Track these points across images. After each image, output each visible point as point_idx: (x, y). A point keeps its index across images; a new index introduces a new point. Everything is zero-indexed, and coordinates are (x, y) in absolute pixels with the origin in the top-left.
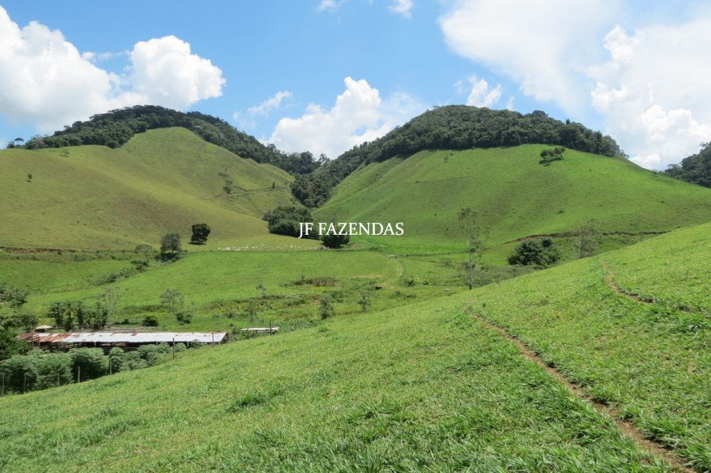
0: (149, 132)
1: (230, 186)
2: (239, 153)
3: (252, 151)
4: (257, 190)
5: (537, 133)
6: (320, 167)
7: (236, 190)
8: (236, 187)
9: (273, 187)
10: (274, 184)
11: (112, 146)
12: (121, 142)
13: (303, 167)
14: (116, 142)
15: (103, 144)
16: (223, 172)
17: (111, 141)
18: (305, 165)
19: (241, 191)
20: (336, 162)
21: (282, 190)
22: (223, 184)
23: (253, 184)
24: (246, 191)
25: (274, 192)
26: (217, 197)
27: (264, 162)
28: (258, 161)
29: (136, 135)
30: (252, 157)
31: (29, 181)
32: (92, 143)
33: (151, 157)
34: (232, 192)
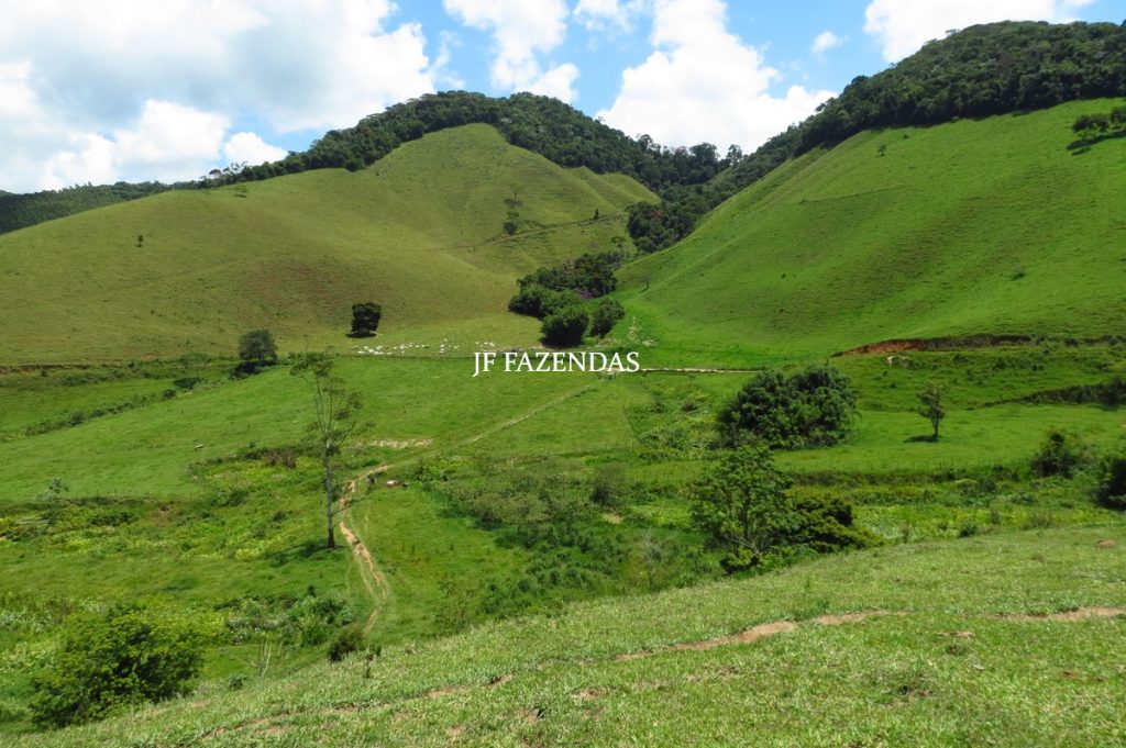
0: (428, 137)
1: (515, 221)
2: (564, 159)
3: (588, 154)
4: (565, 225)
5: (1103, 74)
6: (728, 170)
7: (527, 227)
8: (528, 222)
9: (596, 218)
10: (597, 213)
11: (352, 168)
12: (370, 160)
13: (693, 171)
14: (362, 161)
15: (339, 166)
16: (512, 197)
17: (354, 160)
18: (698, 168)
19: (537, 228)
20: (752, 157)
21: (611, 221)
22: (505, 218)
23: (562, 215)
24: (544, 227)
25: (596, 226)
26: (487, 241)
27: (611, 171)
28: (598, 170)
29: (403, 145)
30: (588, 164)
31: (140, 246)
32: (322, 167)
33: (410, 179)
34: (518, 231)
